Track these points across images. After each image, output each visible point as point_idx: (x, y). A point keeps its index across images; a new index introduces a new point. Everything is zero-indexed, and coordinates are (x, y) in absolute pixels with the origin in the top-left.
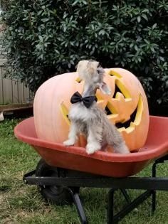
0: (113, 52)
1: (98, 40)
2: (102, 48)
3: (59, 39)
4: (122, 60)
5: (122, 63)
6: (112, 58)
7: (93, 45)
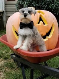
0: (53, 8)
1: (47, 3)
2: (49, 7)
3: (33, 4)
4: (57, 12)
5: (57, 13)
6: (53, 11)
7: (45, 6)
